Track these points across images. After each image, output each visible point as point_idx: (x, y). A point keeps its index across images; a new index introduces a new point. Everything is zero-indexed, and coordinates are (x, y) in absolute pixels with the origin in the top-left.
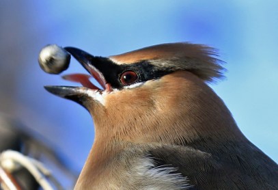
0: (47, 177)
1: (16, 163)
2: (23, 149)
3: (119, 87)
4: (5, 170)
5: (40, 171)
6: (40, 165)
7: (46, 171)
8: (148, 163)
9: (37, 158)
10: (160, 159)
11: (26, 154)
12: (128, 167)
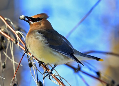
0: (23, 35)
1: (18, 33)
2: (20, 30)
3: (35, 22)
4: (17, 34)
5: (22, 34)
6: (22, 33)
7: (23, 34)
8: (37, 32)
9: (22, 32)
10: (39, 32)
11: (20, 31)
12: (34, 33)
